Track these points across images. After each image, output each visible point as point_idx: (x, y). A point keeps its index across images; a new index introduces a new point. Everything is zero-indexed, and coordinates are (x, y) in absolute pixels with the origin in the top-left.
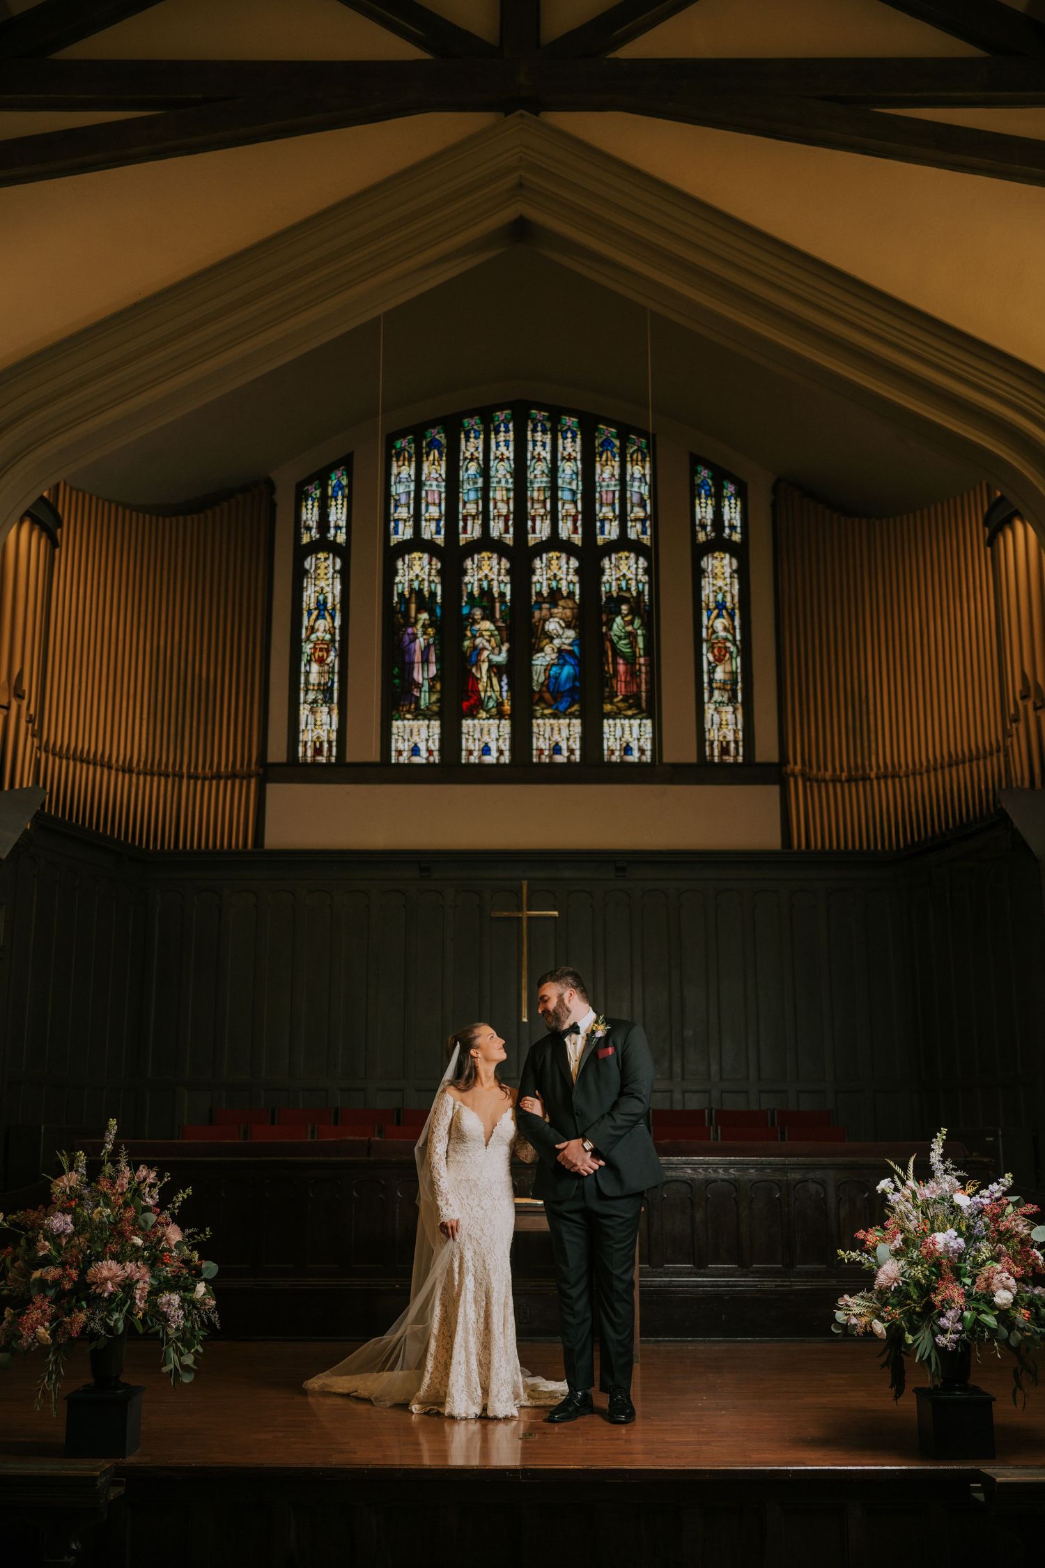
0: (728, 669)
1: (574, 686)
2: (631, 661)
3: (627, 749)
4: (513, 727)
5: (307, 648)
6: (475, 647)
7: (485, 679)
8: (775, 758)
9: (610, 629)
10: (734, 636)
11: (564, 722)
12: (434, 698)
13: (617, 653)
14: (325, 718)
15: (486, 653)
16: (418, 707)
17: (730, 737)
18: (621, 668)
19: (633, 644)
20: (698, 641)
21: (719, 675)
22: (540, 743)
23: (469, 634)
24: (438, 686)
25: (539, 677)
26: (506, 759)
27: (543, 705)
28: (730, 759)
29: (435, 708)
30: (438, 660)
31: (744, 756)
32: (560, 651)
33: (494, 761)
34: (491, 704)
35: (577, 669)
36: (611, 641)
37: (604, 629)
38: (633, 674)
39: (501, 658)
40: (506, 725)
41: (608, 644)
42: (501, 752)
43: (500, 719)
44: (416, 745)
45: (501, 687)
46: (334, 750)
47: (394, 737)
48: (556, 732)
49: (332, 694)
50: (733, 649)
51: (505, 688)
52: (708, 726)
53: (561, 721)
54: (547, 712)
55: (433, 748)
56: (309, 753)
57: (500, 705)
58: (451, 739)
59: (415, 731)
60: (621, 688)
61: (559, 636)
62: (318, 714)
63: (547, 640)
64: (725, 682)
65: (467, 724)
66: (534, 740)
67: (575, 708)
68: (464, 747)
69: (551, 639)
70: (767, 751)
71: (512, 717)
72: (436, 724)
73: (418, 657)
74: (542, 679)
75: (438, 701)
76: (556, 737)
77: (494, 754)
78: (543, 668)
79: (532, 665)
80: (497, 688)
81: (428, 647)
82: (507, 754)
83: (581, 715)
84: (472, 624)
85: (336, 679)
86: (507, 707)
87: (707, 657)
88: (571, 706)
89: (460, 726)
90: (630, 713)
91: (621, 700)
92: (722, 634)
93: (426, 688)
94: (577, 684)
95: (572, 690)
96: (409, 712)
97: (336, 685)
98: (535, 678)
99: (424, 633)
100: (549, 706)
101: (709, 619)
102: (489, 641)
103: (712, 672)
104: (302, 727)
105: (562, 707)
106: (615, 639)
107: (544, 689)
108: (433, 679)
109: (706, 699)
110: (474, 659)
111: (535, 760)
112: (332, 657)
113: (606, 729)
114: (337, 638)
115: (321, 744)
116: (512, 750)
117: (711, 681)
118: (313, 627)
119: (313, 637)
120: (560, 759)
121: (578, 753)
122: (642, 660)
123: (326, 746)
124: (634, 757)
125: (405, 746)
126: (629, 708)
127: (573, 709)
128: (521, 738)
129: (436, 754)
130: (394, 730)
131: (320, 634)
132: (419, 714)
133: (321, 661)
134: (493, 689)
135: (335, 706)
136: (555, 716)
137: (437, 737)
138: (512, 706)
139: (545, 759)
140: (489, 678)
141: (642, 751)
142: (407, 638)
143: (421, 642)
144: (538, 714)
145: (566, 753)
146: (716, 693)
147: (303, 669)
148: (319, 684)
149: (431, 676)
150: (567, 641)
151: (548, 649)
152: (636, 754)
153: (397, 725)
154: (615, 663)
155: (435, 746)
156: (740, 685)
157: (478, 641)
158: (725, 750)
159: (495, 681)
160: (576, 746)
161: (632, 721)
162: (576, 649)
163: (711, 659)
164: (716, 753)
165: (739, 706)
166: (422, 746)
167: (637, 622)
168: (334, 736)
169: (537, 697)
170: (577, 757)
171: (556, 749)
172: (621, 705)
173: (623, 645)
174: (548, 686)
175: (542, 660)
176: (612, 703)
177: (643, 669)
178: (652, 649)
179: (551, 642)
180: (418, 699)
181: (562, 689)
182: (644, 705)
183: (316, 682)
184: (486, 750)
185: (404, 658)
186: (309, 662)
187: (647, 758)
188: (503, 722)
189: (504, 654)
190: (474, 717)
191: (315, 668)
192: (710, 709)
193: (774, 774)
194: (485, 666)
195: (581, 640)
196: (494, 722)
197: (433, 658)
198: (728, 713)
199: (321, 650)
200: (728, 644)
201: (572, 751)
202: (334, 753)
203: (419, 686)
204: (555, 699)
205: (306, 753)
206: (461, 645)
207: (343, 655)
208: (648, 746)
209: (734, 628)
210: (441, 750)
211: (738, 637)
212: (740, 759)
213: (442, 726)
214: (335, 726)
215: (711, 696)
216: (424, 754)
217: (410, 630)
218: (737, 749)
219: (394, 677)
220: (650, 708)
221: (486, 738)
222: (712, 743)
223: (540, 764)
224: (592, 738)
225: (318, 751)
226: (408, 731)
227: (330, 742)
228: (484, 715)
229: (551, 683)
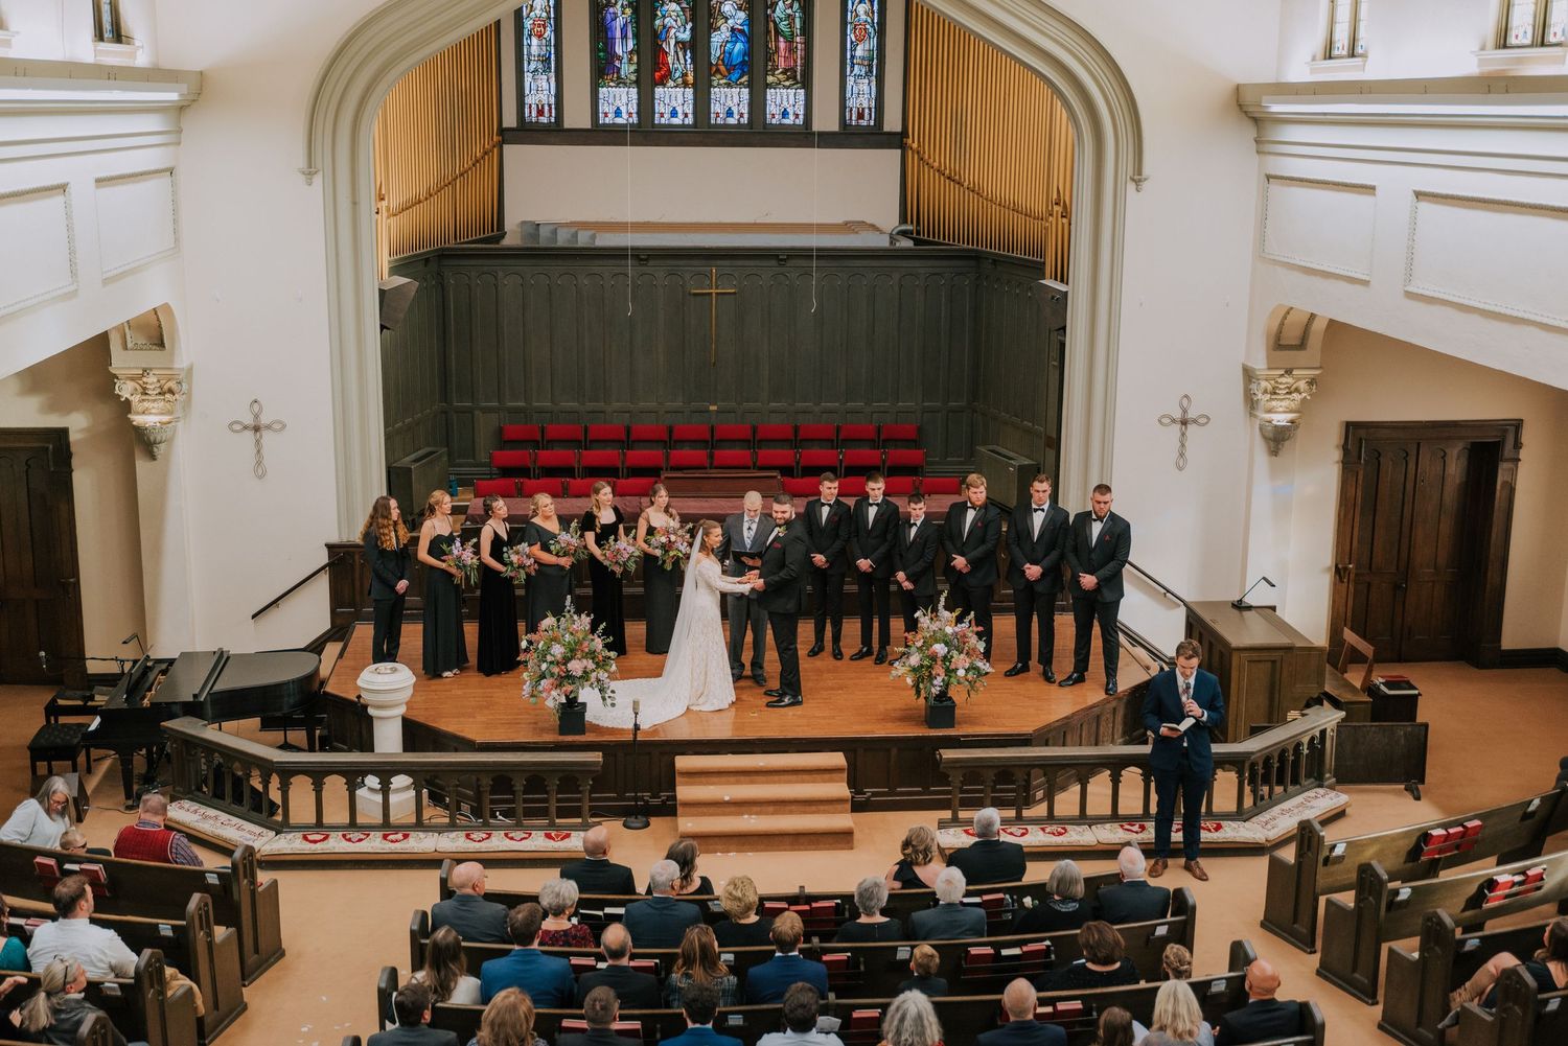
0: (867, 47)
1: (744, 61)
2: (790, 41)
3: (785, 114)
4: (695, 94)
5: (528, 24)
6: (664, 27)
7: (672, 53)
8: (899, 129)
9: (774, 12)
10: (873, 20)
11: (735, 91)
12: (633, 68)
13: (778, 32)
14: (545, 85)
15: (673, 31)
16: (619, 78)
17: (865, 105)
18: (782, 45)
19: (791, 25)
20: (844, 23)
21: (859, 52)
22: (715, 108)
23: (659, 13)
24: (635, 58)
25: (715, 53)
26: (690, 120)
27: (719, 76)
28: (864, 123)
29: (633, 78)
30: (636, 36)
31: (875, 120)
32: (733, 30)
33: (681, 123)
34: (677, 75)
35: (747, 46)
36: (774, 22)
37: (769, 11)
38: (791, 50)
39: (686, 36)
40: (689, 92)
41: (772, 25)
42: (686, 115)
43: (685, 88)
44: (618, 108)
45: (686, 61)
46: (553, 111)
47: (601, 101)
48: (729, 98)
49: (550, 63)
50: (871, 30)
51: (689, 61)
52: (848, 95)
53: (734, 90)
54: (721, 82)
55: (631, 110)
56: (534, 114)
57: (684, 75)
58: (646, 105)
59: (618, 96)
60: (782, 64)
61: (732, 17)
62: (540, 81)
63: (723, 20)
64: (863, 58)
65: (659, 91)
66: (712, 105)
67: (745, 78)
68: (657, 111)
69: (727, 19)
70: (892, 123)
71: (694, 86)
72: (634, 91)
73: (618, 34)
74: (718, 54)
75: (636, 71)
76: (729, 103)
77: (680, 116)
78: (719, 44)
79: (709, 42)
80: (682, 61)
81: (625, 25)
82: (690, 116)
83: (750, 85)
84: (662, 5)
85: (553, 52)
86: (690, 78)
87: (851, 37)
88: (741, 77)
89: (653, 93)
90: (787, 83)
91: (781, 73)
92: (863, 17)
93: (625, 60)
94: (746, 58)
95: (743, 63)
96: (612, 81)
97: (553, 56)
98: (713, 53)
99: (623, 13)
100: (724, 77)
101: (853, 4)
102: (676, 21)
103: (853, 50)
104: (527, 92)
105: (734, 77)
106: (777, 20)
107: (720, 62)
108: (631, 52)
109: (848, 73)
110: (663, 36)
111: (713, 122)
112: (549, 33)
113: (768, 97)
114: (552, 16)
115: (543, 106)
116: (695, 113)
117: (853, 57)
118: (532, 6)
119: (532, 13)
120: (732, 121)
121: (746, 116)
122: (798, 38)
123: (546, 108)
124: (789, 121)
125: (611, 110)
126: (787, 80)
127: (743, 80)
128: (702, 103)
129: (635, 116)
130: (601, 96)
131: (538, 12)
132: (620, 82)
133: (540, 36)
134: (679, 62)
135: (552, 74)
136: (728, 85)
137: (635, 102)
138: (695, 78)
139: (719, 121)
140: (676, 52)
141: (797, 116)
142: (609, 17)
143: (619, 22)
144: (715, 83)
145: (736, 116)
146: (856, 66)
147: (525, 43)
148: (539, 55)
149: (629, 50)
150: (739, 22)
151: (723, 28)
152: (792, 117)
153: (603, 91)
154: (777, 41)
155: (634, 108)
156: (875, 61)
157: (667, 20)
158: (861, 116)
159: (681, 54)
160: (745, 110)
161: (789, 90)
162: (746, 28)
163: (854, 39)
164: (854, 118)
165: (874, 78)
166: (623, 109)
167: (796, 6)
168: (552, 101)
169: (714, 69)
170: (745, 120)
171: (730, 113)
172: (780, 76)
173: (783, 26)
174: (723, 60)
175: (718, 38)
176: (773, 75)
177: (799, 45)
178: (807, 29)
179: (726, 22)
180: (619, 69)
181: (734, 63)
182: (799, 77)
183: (536, 54)
184: (674, 113)
185: (607, 34)
186: (530, 36)
187: (800, 122)
188: (687, 89)
189: (688, 32)
190: (664, 85)
191: (535, 41)
192: (850, 81)
193: (898, 140)
194: (673, 42)
195: (751, 20)
196: (680, 90)
197: (630, 34)
198: (864, 85)
199: (539, 26)
200: (868, 26)
201: (742, 115)
202: (553, 115)
203: (620, 59)
204: (728, 71)
205: (531, 115)
206: (653, 24)
207: (558, 31)
208: (801, 112)
209: (873, 12)
210: (638, 113)
211: (876, 21)
212: (872, 123)
213: (639, 93)
214: (553, 92)
215: (852, 72)
216: (625, 115)
217: (611, 10)
218: (870, 114)
219: (600, 51)
220: (804, 79)
221: (674, 104)
222: (851, 110)
223: (716, 125)
224: (757, 105)
225: (540, 112)
226: (611, 96)
227: (550, 105)
228: (671, 83)
229: (726, 56)
